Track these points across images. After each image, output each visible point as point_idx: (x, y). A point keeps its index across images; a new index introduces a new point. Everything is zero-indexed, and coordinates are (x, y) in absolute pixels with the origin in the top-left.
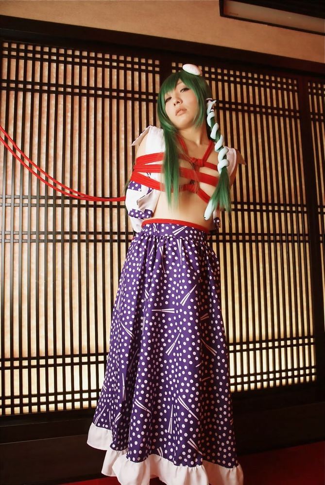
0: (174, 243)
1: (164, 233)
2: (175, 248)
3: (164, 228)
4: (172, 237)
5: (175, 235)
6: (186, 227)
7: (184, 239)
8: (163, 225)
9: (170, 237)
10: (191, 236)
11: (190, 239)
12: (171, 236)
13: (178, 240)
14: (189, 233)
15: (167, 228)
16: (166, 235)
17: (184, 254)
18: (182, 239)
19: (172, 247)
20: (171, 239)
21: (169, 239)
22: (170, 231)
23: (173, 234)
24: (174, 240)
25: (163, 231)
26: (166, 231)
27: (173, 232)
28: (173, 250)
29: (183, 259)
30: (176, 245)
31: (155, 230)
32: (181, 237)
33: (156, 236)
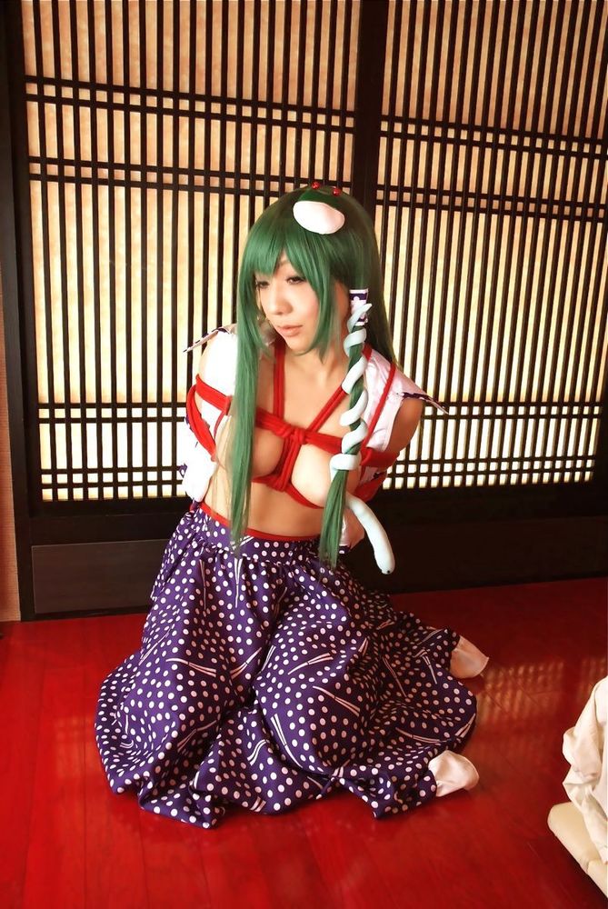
1: (216, 540)
2: (231, 575)
4: (229, 553)
7: (249, 559)
8: (217, 524)
9: (225, 552)
10: (264, 553)
11: (262, 559)
12: (227, 549)
13: (236, 560)
14: (262, 548)
15: (223, 531)
16: (220, 545)
17: (244, 588)
18: (245, 558)
19: (226, 572)
20: (226, 556)
21: (222, 555)
24: (231, 559)
26: (221, 537)
27: (232, 543)
28: (226, 576)
29: (242, 598)
30: (232, 570)
31: (205, 528)
32: (244, 555)
33: (204, 541)
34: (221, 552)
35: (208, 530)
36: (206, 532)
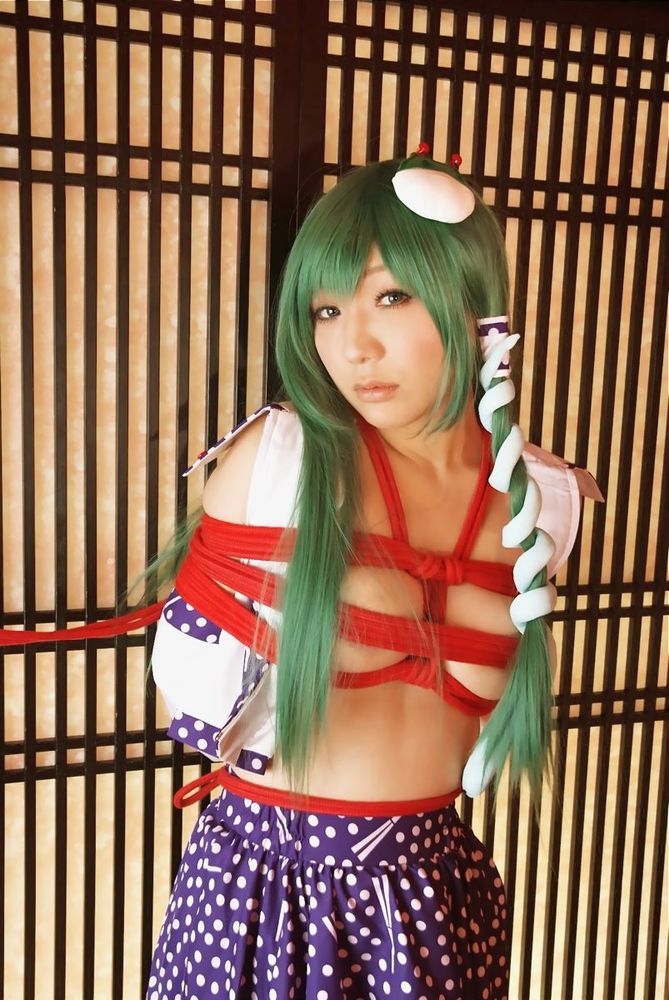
0: (364, 895)
1: (320, 854)
2: (370, 911)
3: (319, 831)
4: (353, 871)
5: (362, 857)
6: (396, 819)
7: (393, 868)
8: (313, 821)
9: (346, 872)
12: (347, 863)
13: (376, 881)
15: (331, 832)
16: (330, 860)
18: (386, 870)
19: (359, 911)
20: (351, 880)
21: (344, 878)
22: (342, 846)
23: (354, 858)
24: (364, 883)
25: (314, 841)
26: (327, 846)
27: (355, 849)
28: (363, 920)
29: (402, 959)
30: (374, 900)
31: (285, 837)
32: (383, 863)
33: (290, 864)
34: (338, 875)
35: (296, 838)
36: (288, 843)
